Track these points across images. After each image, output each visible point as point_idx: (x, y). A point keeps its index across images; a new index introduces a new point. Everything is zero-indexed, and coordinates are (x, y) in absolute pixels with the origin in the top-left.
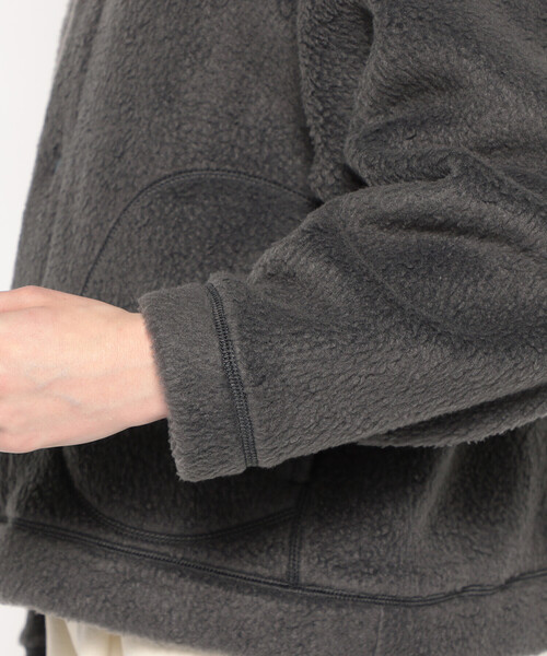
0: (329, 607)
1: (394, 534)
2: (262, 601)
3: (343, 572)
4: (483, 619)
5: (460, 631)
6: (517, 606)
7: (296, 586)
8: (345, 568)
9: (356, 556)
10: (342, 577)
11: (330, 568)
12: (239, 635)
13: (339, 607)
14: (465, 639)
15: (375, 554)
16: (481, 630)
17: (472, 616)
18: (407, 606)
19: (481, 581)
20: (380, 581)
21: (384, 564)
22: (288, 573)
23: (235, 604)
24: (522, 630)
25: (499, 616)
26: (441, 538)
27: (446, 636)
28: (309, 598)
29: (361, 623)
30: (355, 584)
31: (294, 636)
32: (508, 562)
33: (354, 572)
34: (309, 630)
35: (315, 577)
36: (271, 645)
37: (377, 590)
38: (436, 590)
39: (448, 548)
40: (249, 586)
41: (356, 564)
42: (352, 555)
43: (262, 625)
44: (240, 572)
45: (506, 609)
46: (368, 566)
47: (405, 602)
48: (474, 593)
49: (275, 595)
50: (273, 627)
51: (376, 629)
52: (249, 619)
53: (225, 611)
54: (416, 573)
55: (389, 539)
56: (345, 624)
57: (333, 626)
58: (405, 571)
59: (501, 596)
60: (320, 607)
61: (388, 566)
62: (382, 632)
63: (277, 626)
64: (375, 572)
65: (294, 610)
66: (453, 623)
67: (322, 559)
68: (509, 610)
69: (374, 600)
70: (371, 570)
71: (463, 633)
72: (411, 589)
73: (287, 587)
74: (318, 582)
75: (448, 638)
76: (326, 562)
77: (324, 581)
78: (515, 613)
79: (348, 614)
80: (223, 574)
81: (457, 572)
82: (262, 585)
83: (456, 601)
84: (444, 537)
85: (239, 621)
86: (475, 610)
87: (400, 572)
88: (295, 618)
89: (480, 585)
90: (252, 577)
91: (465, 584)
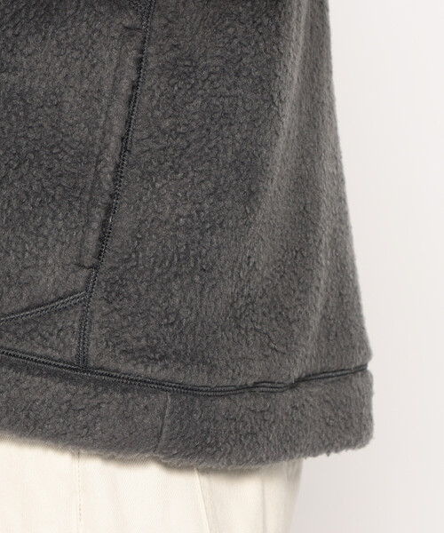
0: (115, 390)
1: (181, 322)
2: (51, 383)
3: (129, 356)
4: (273, 416)
5: (249, 425)
6: (303, 405)
7: (86, 369)
8: (132, 352)
9: (143, 342)
10: (128, 361)
11: (117, 352)
12: (28, 416)
13: (125, 391)
14: (254, 434)
15: (162, 341)
16: (270, 426)
17: (262, 412)
18: (195, 395)
19: (273, 378)
20: (166, 366)
21: (170, 351)
22: (78, 356)
23: (24, 386)
24: (306, 430)
25: (287, 414)
26: (243, 332)
27: (235, 429)
28: (96, 381)
29: (146, 407)
30: (141, 369)
31: (80, 418)
32: (298, 361)
33: (140, 357)
34: (95, 412)
35: (103, 360)
36: (58, 426)
37: (163, 375)
38: (226, 382)
39: (248, 344)
40: (38, 368)
41: (143, 349)
42: (139, 341)
43: (50, 406)
44: (32, 354)
45: (294, 407)
46: (154, 352)
47: (192, 391)
48: (266, 389)
49: (63, 378)
50: (60, 408)
51: (162, 416)
52: (37, 400)
53: (14, 393)
54: (204, 363)
55: (175, 327)
56: (130, 408)
57: (118, 409)
58: (192, 360)
59: (290, 395)
60: (106, 390)
61: (174, 353)
62: (168, 418)
63: (64, 407)
64: (161, 359)
65: (81, 392)
66: (243, 416)
67: (110, 343)
68: (297, 409)
69: (161, 386)
70: (157, 356)
71: (252, 428)
72: (198, 378)
73: (76, 370)
74: (105, 366)
75: (237, 431)
76: (114, 346)
77: (112, 365)
78: (302, 412)
79: (132, 398)
80: (14, 356)
81: (250, 368)
82: (52, 368)
83: (247, 394)
84: (246, 331)
85: (28, 402)
86: (265, 406)
87: (188, 360)
88: (82, 400)
89: (271, 382)
90: (43, 360)
91: (256, 380)
